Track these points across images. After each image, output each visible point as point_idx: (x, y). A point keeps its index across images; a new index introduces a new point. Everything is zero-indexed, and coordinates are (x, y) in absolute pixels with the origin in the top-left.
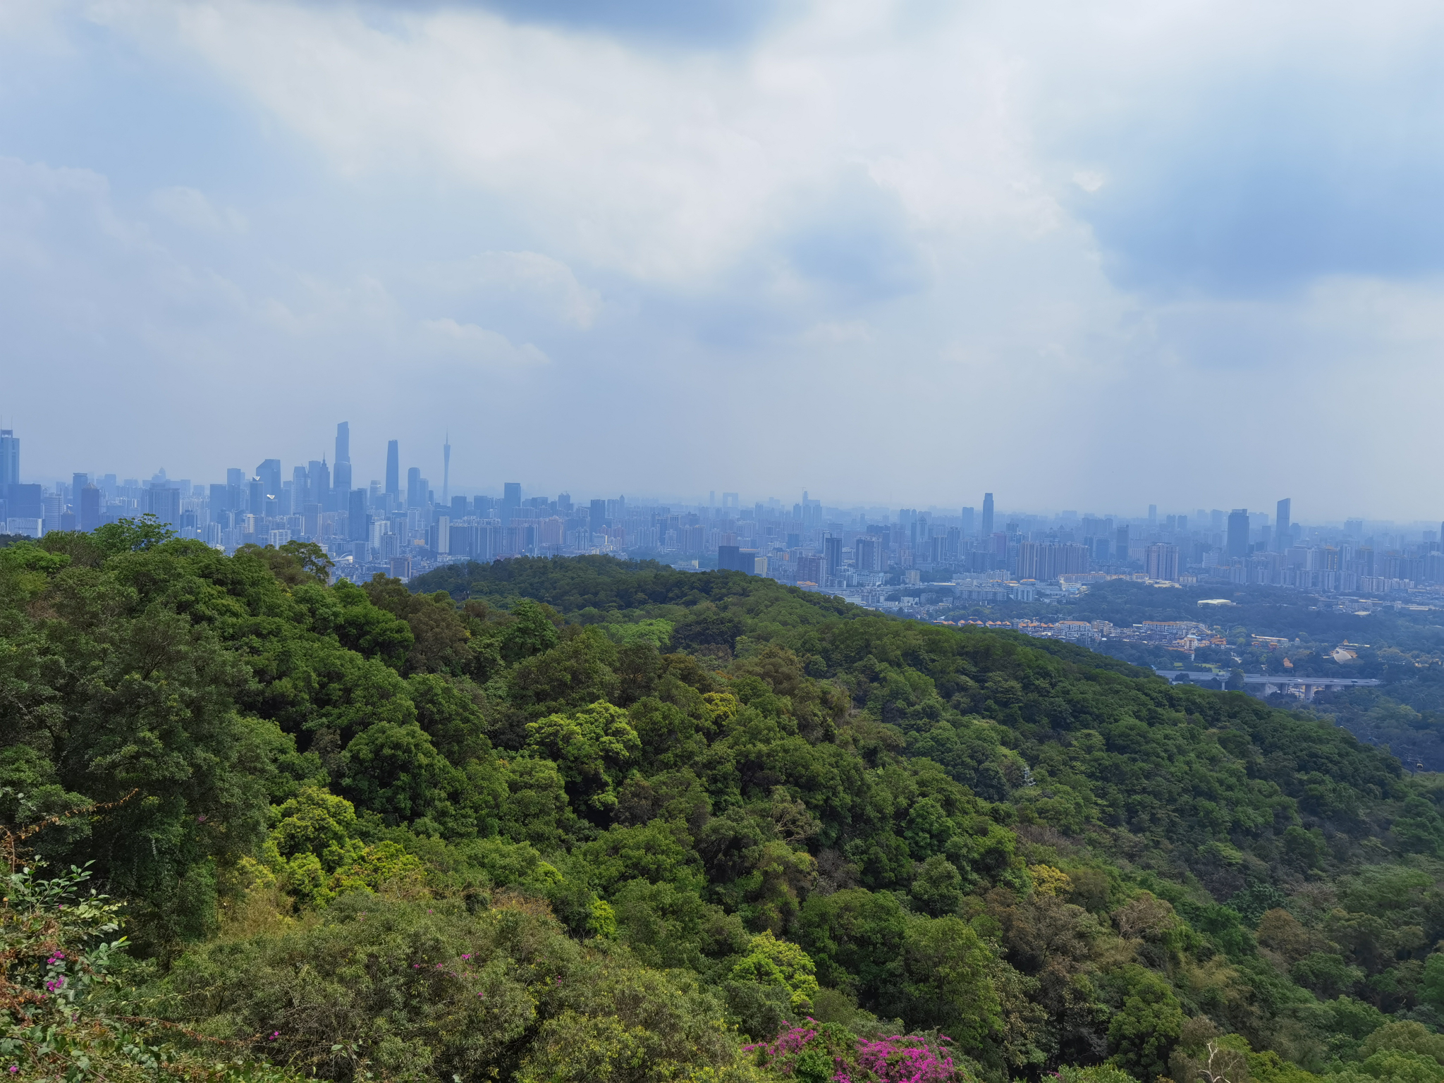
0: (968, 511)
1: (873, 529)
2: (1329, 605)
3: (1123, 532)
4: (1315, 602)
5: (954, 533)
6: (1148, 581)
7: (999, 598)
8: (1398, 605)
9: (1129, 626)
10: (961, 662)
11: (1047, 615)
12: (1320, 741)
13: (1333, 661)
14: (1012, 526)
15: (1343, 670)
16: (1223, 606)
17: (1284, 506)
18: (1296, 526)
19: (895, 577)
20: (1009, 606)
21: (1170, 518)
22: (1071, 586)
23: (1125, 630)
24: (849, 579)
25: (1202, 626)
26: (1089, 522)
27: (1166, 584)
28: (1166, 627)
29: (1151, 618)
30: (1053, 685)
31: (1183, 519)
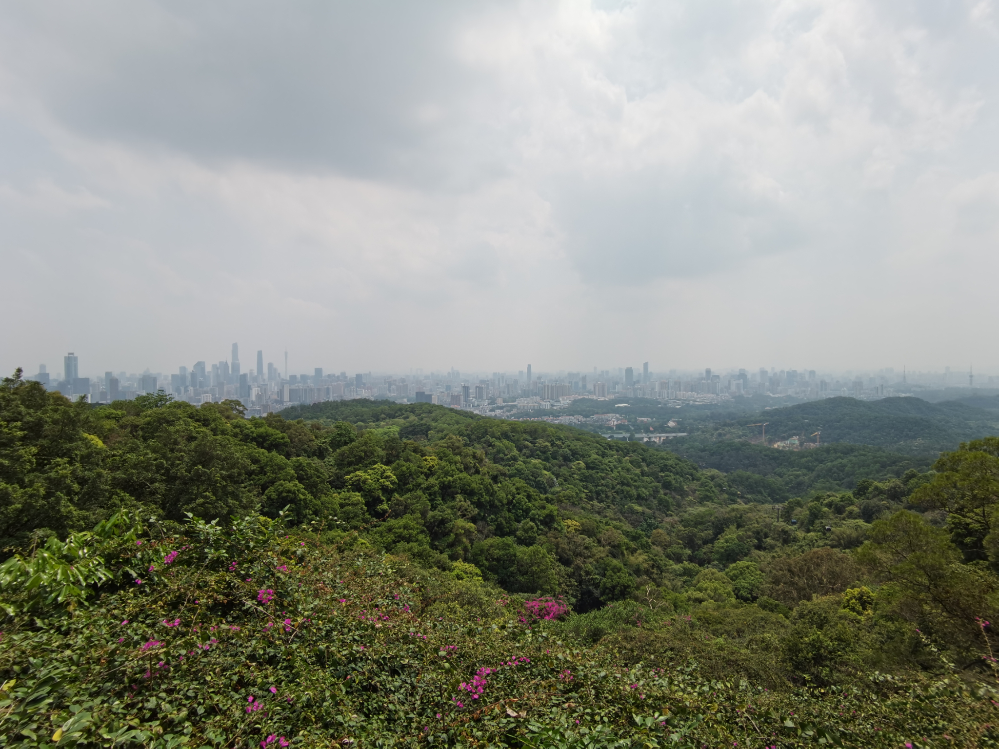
0: (521, 372)
1: (482, 382)
2: (665, 404)
3: (584, 379)
4: (660, 403)
5: (516, 382)
6: (595, 398)
7: (536, 408)
8: (691, 403)
9: (589, 417)
10: (525, 436)
11: (556, 414)
12: (667, 459)
13: (668, 427)
14: (539, 378)
15: (673, 430)
16: (625, 406)
17: (646, 365)
18: (651, 373)
19: (492, 401)
20: (541, 412)
21: (603, 372)
22: (564, 402)
23: (588, 419)
24: (473, 403)
25: (618, 415)
26: (570, 375)
27: (602, 399)
28: (603, 417)
29: (597, 413)
30: (563, 443)
31: (607, 372)
